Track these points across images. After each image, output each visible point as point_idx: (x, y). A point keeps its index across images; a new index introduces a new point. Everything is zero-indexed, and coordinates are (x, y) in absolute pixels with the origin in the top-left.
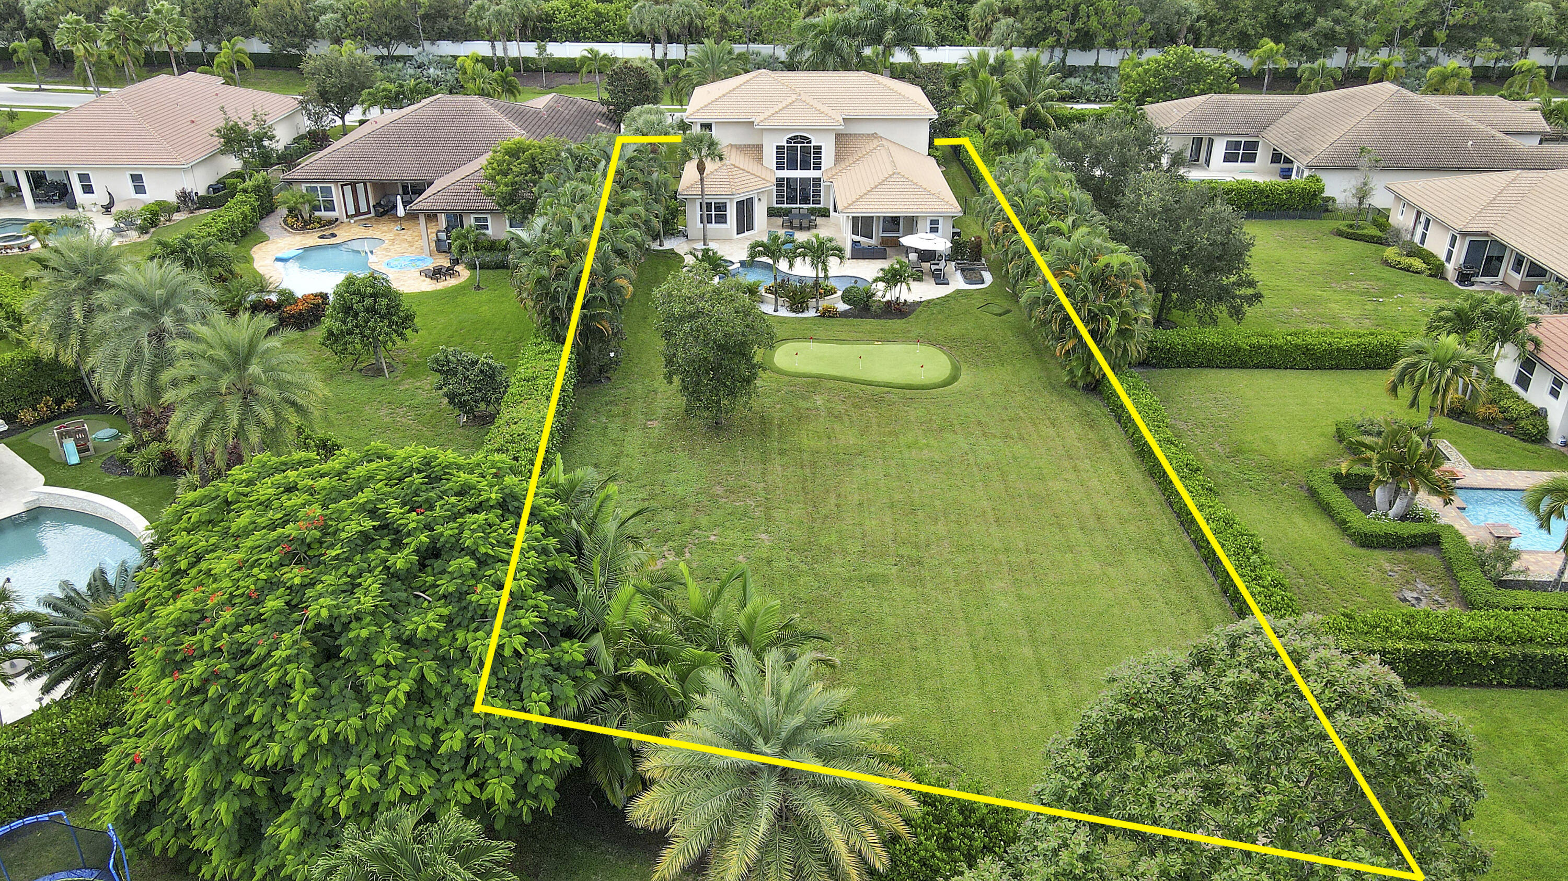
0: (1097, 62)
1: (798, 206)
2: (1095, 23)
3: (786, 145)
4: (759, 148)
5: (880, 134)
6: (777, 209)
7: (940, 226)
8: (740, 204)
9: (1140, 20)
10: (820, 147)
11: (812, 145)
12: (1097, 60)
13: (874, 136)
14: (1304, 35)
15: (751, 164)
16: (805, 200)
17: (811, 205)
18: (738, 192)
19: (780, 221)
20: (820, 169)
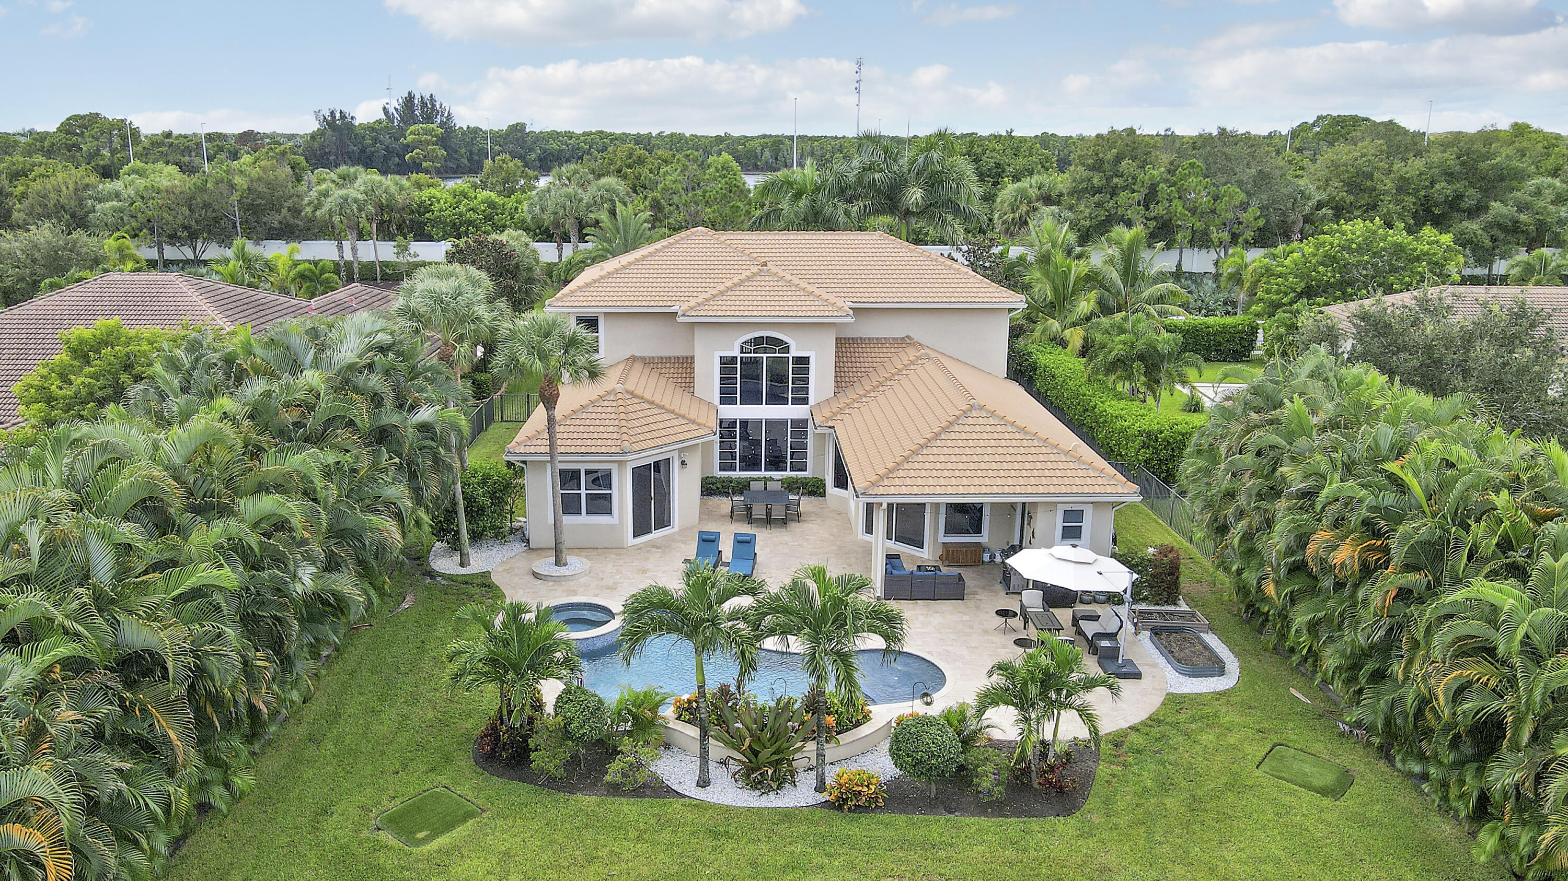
0: (1179, 266)
1: (763, 473)
2: (1180, 209)
3: (739, 355)
4: (686, 364)
5: (916, 337)
6: (723, 480)
7: (1086, 525)
8: (641, 476)
9: (1242, 203)
10: (806, 360)
11: (790, 355)
12: (1180, 261)
13: (905, 342)
14: (1473, 226)
15: (669, 391)
16: (776, 463)
17: (788, 474)
18: (636, 447)
19: (724, 504)
20: (805, 401)
